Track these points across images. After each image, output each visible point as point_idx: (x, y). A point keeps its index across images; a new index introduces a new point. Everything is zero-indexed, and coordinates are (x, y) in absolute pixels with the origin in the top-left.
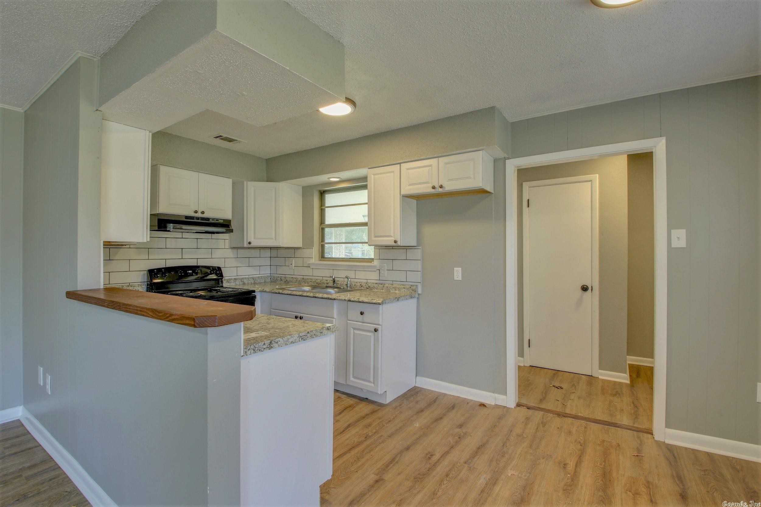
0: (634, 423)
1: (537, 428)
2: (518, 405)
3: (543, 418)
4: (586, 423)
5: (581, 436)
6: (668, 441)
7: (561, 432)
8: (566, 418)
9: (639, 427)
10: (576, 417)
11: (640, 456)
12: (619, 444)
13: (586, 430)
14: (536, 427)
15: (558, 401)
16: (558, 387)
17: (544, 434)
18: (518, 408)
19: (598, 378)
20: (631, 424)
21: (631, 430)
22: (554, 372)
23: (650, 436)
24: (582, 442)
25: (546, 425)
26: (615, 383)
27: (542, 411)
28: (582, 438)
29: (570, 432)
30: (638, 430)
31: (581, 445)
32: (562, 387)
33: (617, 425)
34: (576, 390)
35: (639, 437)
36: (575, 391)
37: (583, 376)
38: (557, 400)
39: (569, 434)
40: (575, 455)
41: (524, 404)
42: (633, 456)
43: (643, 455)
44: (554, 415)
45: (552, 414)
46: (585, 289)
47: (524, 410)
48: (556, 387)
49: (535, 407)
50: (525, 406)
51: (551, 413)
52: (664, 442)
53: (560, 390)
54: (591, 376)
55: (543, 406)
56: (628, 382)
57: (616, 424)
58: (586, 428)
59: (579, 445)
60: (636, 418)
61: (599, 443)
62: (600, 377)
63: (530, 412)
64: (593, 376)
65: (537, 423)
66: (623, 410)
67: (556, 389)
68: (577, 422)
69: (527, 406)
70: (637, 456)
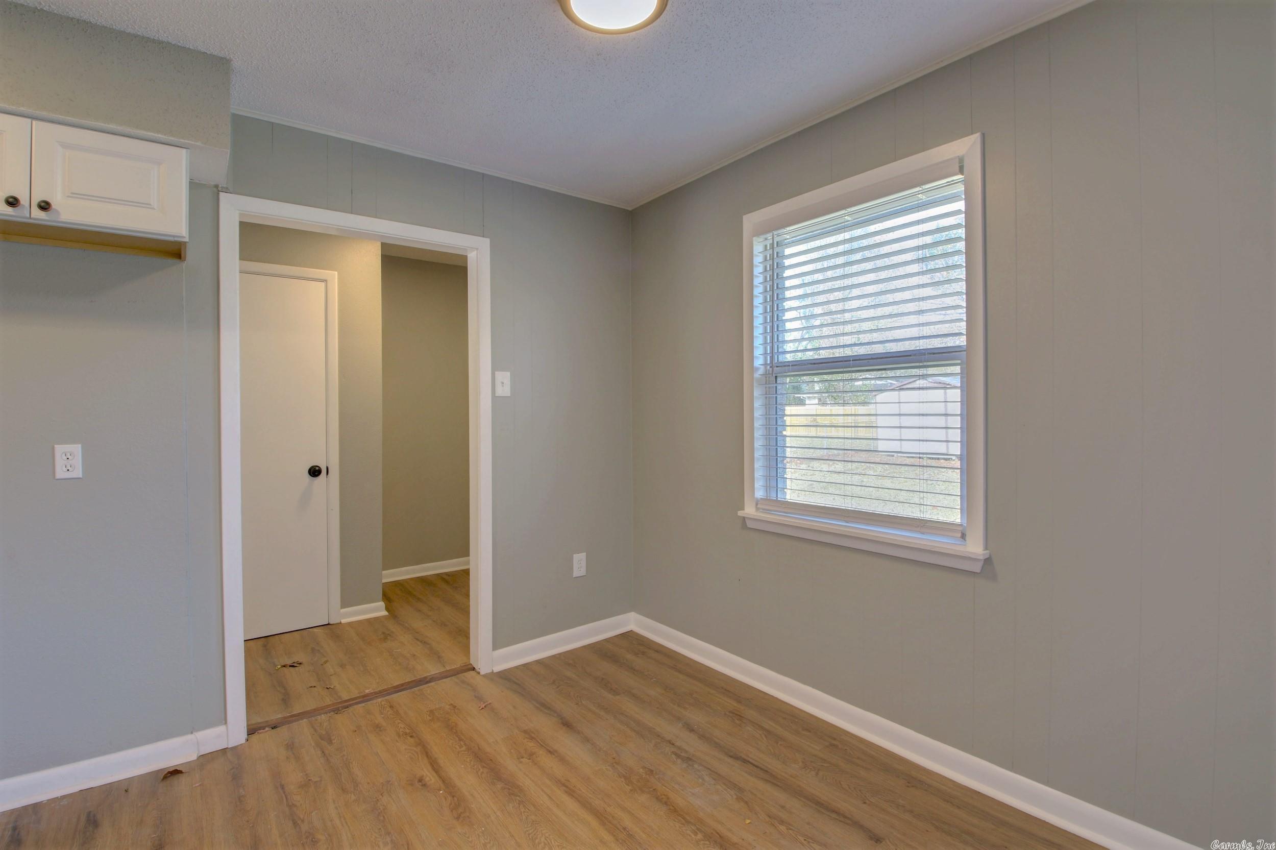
0: (444, 666)
1: (323, 752)
2: (251, 731)
3: (315, 730)
4: (386, 700)
5: (399, 723)
6: (497, 669)
7: (366, 734)
8: (351, 709)
9: (453, 668)
10: (365, 698)
11: (487, 705)
12: (451, 704)
13: (395, 710)
14: (319, 752)
15: (315, 687)
16: (295, 665)
17: (344, 755)
18: (255, 737)
19: (341, 623)
20: (442, 670)
21: (446, 677)
22: (260, 642)
23: (472, 673)
24: (408, 731)
25: (332, 738)
26: (369, 621)
27: (302, 719)
28: (402, 726)
29: (378, 728)
30: (455, 673)
31: (411, 737)
32: (300, 661)
33: (427, 680)
34: (325, 657)
35: (463, 682)
36: (325, 659)
37: (315, 630)
38: (311, 687)
39: (380, 731)
40: (418, 755)
41: (259, 723)
42: (481, 709)
43: (490, 702)
44: (329, 715)
45: (324, 713)
46: (315, 472)
47: (266, 735)
48: (290, 666)
49: (285, 718)
50: (266, 727)
51: (320, 715)
52: (492, 672)
53: (300, 669)
54: (328, 624)
55: (297, 709)
56: (385, 613)
57: (425, 678)
58: (391, 707)
59: (409, 738)
60: (439, 657)
61: (429, 718)
62: (343, 621)
63: (283, 731)
64: (331, 623)
65: (313, 744)
66: (414, 655)
67: (291, 669)
68: (374, 705)
69: (269, 725)
70: (485, 707)
